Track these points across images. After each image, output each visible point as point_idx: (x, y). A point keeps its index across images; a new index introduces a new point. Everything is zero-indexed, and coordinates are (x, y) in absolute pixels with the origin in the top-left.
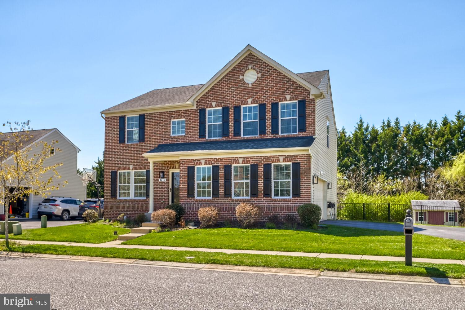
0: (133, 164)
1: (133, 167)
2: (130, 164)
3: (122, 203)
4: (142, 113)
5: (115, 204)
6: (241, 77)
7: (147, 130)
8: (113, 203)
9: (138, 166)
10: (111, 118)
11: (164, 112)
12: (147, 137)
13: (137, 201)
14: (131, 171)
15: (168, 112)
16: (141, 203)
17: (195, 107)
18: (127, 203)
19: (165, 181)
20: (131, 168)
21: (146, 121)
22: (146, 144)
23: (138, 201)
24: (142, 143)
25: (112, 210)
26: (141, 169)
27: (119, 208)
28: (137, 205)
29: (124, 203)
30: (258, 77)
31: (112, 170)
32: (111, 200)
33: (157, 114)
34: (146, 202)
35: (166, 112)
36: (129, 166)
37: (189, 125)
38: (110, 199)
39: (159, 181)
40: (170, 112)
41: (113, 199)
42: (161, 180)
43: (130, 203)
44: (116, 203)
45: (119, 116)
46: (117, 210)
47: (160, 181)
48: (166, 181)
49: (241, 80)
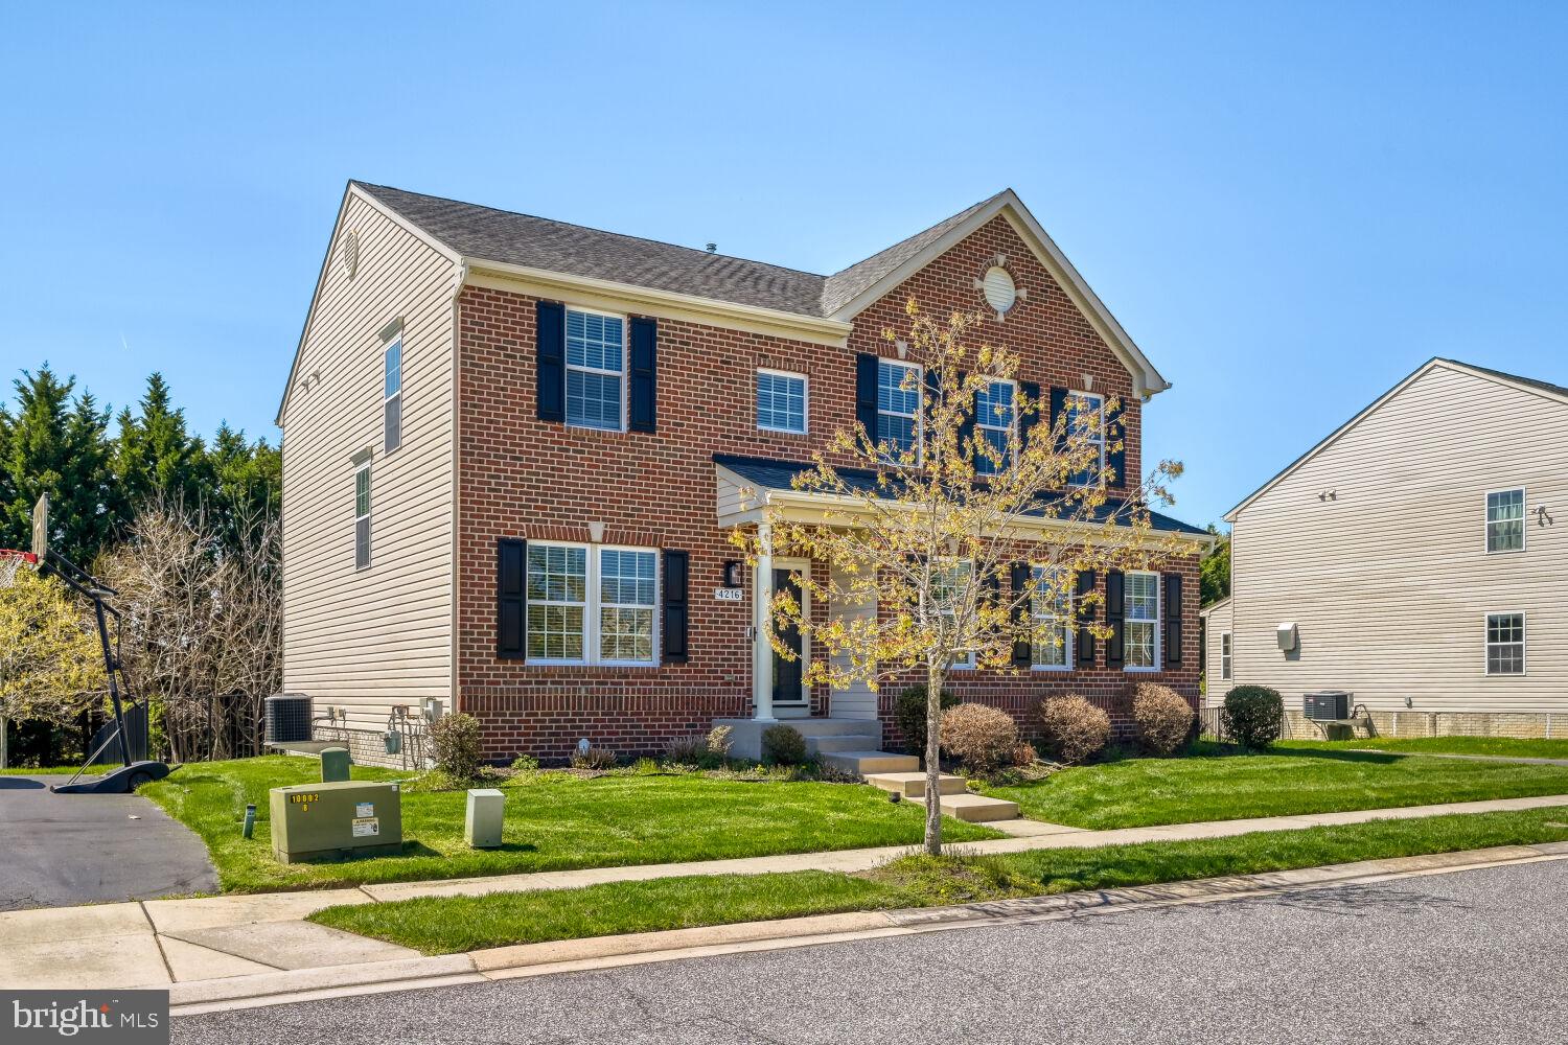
0: (604, 520)
1: (605, 532)
2: (589, 518)
3: (552, 683)
4: (644, 312)
5: (517, 686)
6: (978, 284)
7: (663, 385)
8: (505, 683)
9: (626, 528)
10: (493, 294)
11: (735, 332)
12: (663, 416)
13: (624, 673)
14: (587, 546)
15: (748, 334)
16: (641, 684)
17: (843, 344)
18: (577, 683)
19: (740, 598)
20: (597, 535)
21: (662, 349)
22: (661, 441)
23: (627, 677)
24: (643, 435)
25: (505, 715)
26: (638, 542)
27: (541, 702)
28: (627, 692)
29: (561, 683)
30: (1017, 298)
31: (502, 535)
32: (498, 669)
33: (705, 331)
34: (662, 677)
35: (742, 333)
36: (586, 525)
37: (825, 402)
38: (492, 664)
39: (713, 597)
40: (755, 336)
41: (509, 665)
42: (724, 594)
43: (591, 683)
44: (521, 683)
45: (538, 299)
46: (527, 715)
47: (718, 597)
48: (743, 598)
49: (976, 292)
